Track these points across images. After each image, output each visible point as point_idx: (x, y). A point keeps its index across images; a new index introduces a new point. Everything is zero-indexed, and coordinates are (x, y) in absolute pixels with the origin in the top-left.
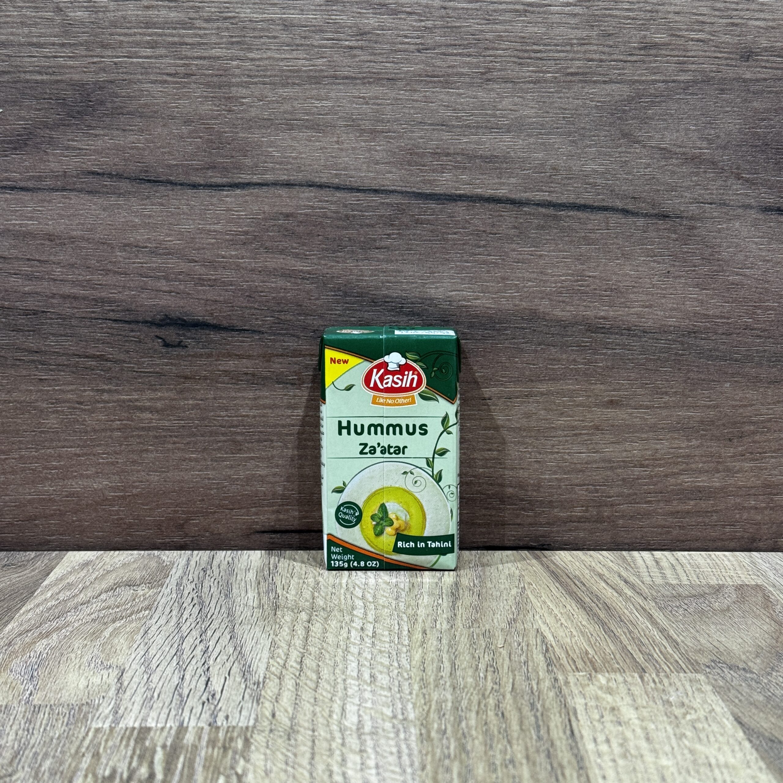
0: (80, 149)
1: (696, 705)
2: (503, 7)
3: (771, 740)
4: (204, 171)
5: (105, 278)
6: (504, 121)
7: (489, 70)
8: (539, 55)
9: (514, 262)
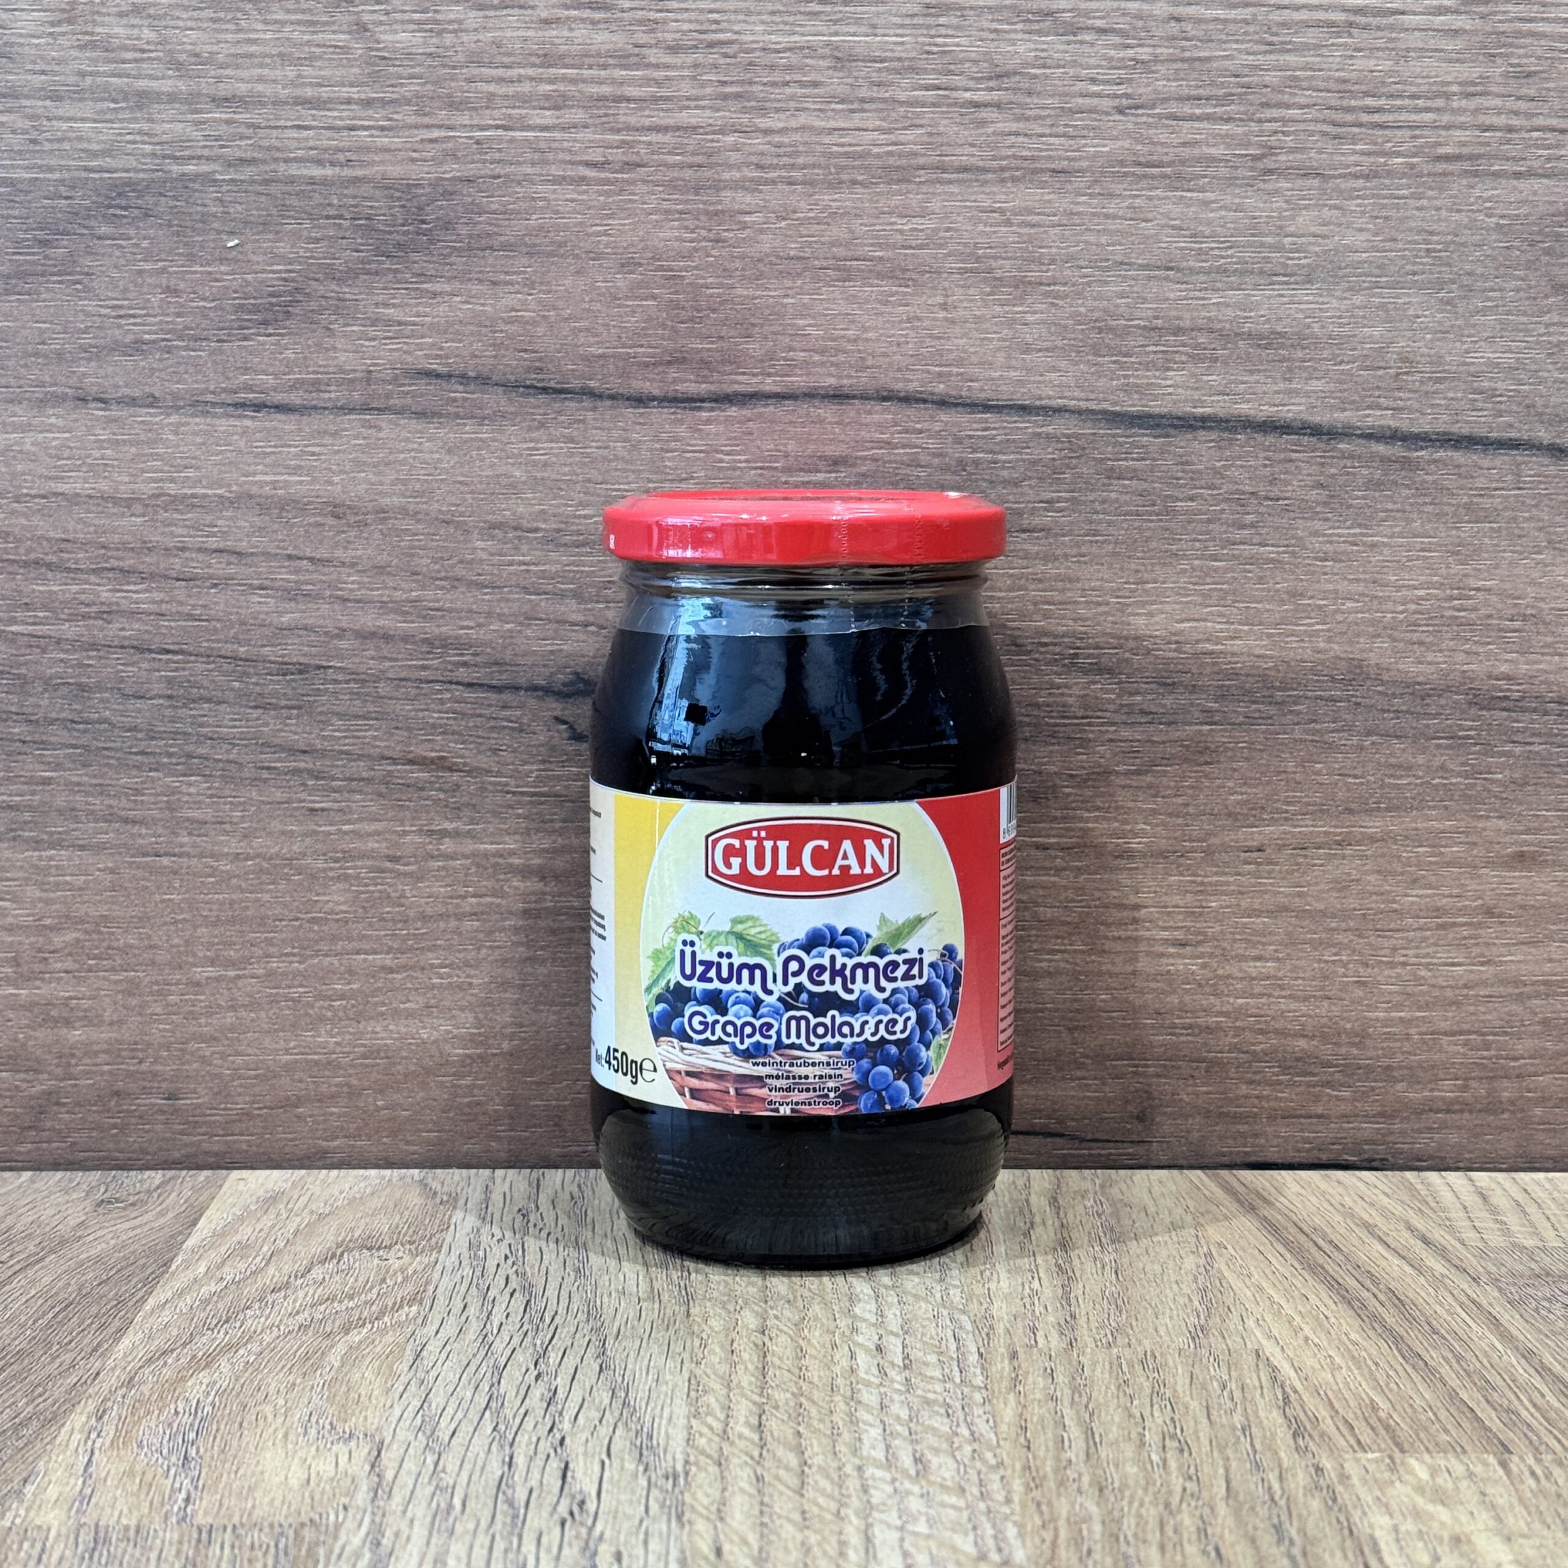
0: (400, 323)
2: (1303, 15)
4: (661, 369)
5: (448, 596)
6: (1300, 259)
7: (1270, 151)
8: (1376, 118)
9: (1316, 559)
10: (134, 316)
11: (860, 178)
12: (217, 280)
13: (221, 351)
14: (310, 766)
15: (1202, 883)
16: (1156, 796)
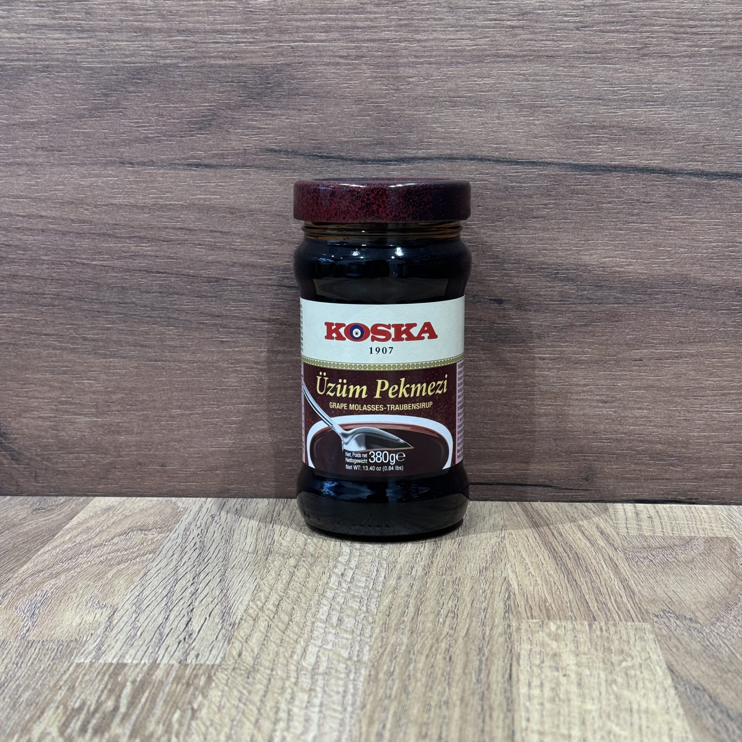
0: (258, 128)
1: (634, 653)
3: (697, 688)
4: (372, 147)
5: (280, 248)
6: (659, 94)
7: (646, 46)
8: (694, 30)
9: (667, 229)
10: (144, 126)
11: (461, 61)
12: (180, 110)
13: (182, 141)
14: (220, 322)
15: (614, 375)
16: (593, 336)
